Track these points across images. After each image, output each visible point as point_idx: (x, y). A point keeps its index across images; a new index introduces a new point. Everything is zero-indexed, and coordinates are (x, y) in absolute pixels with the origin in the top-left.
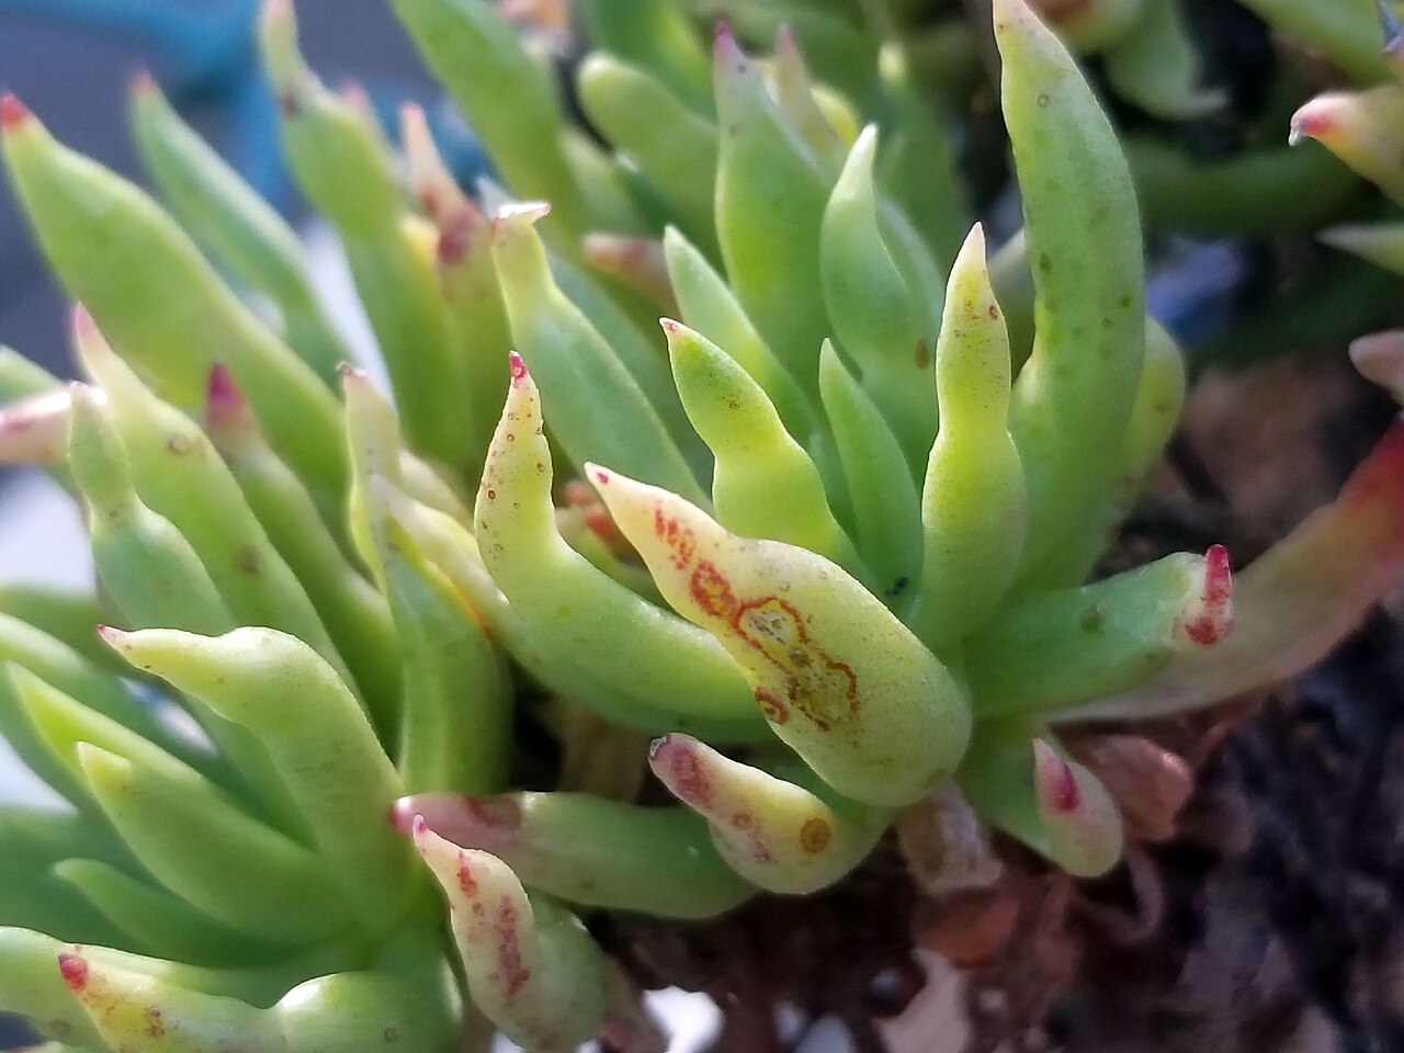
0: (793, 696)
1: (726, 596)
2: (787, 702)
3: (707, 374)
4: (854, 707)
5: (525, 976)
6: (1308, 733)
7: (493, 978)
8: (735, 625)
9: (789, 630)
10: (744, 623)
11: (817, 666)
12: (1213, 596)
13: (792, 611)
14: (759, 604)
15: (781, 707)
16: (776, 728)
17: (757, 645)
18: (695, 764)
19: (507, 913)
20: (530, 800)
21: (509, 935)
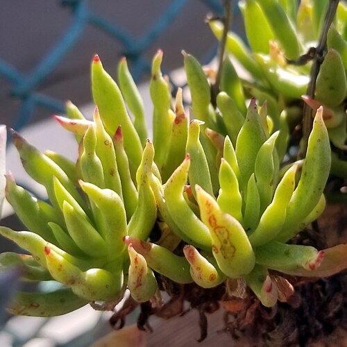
0: (221, 249)
1: (215, 223)
2: (219, 249)
3: (227, 173)
4: (233, 256)
5: (141, 285)
6: (318, 287)
7: (134, 283)
8: (215, 230)
9: (226, 235)
10: (217, 230)
11: (228, 245)
12: (318, 261)
13: (228, 232)
14: (222, 227)
15: (217, 250)
16: (214, 253)
17: (217, 236)
18: (193, 254)
19: (142, 270)
20: (154, 245)
21: (141, 275)
